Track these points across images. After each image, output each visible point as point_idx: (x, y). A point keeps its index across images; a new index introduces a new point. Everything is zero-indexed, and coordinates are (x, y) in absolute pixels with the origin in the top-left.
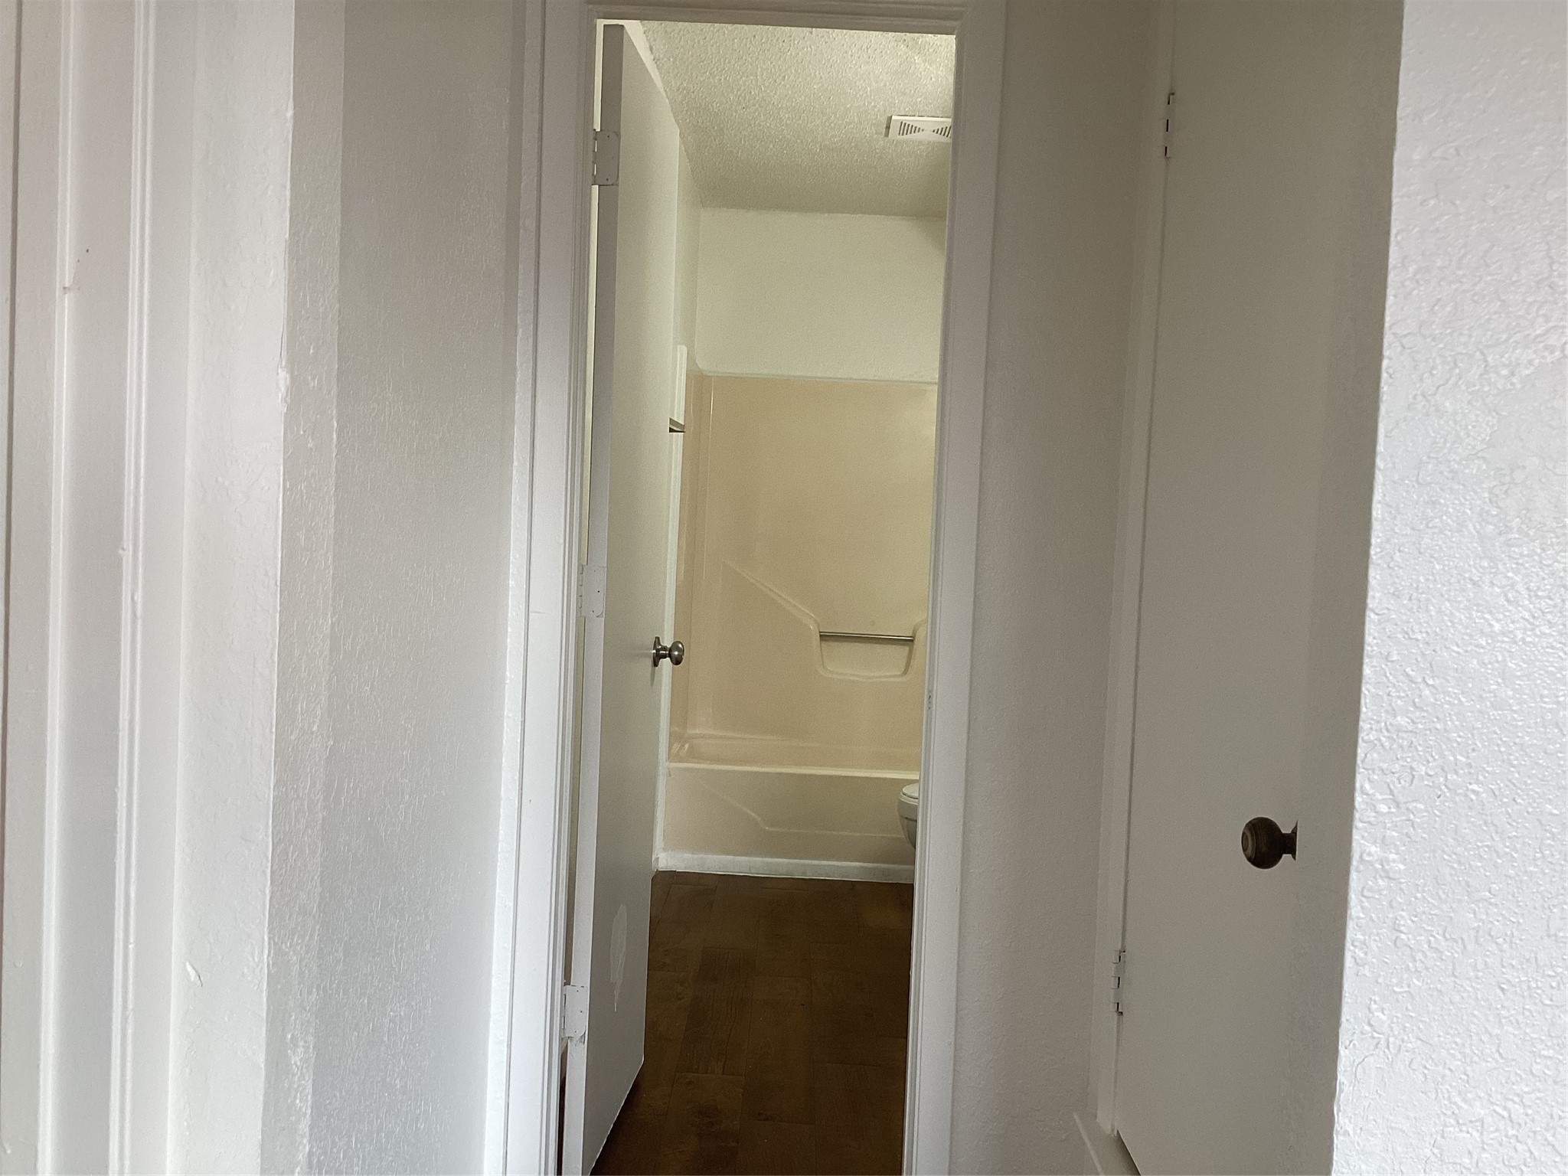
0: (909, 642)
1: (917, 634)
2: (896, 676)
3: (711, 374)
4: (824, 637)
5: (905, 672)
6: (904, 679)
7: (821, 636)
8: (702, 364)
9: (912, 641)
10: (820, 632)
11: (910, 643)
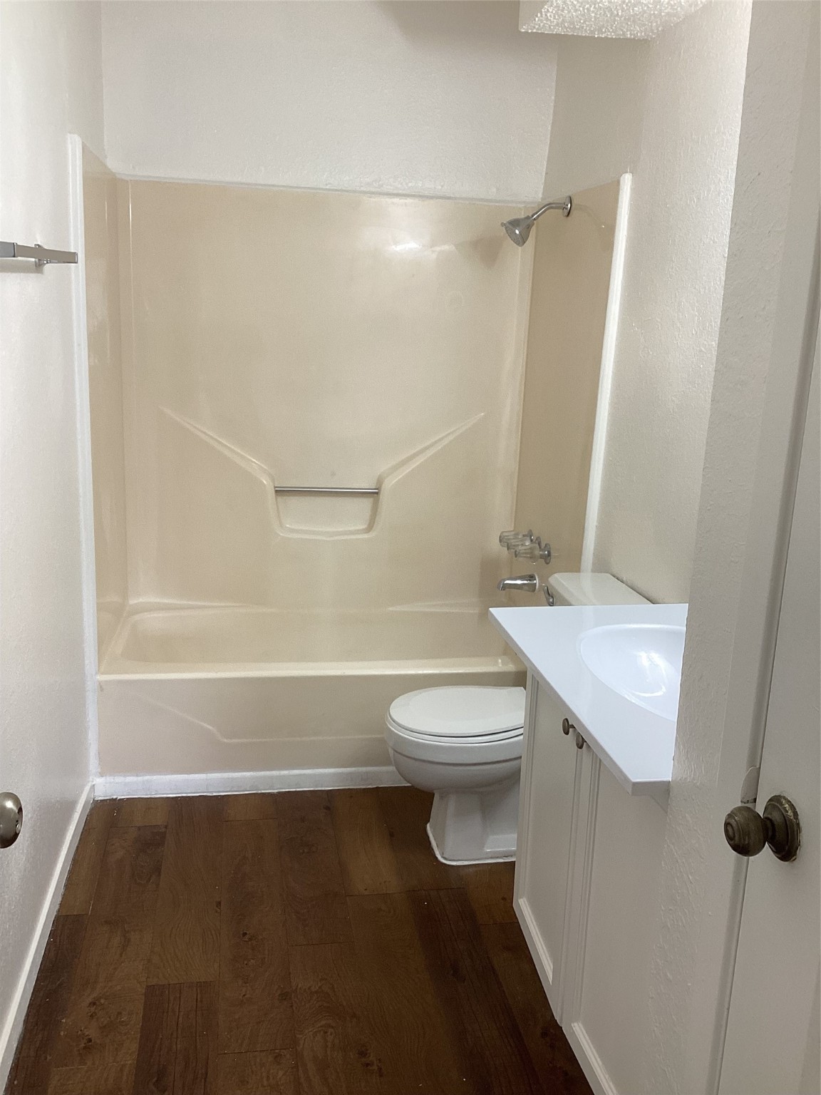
0: (374, 494)
1: (383, 486)
2: (357, 532)
3: (126, 178)
4: (280, 492)
5: (370, 528)
6: (366, 536)
7: (276, 491)
8: (115, 164)
9: (377, 493)
10: (275, 487)
11: (376, 495)
